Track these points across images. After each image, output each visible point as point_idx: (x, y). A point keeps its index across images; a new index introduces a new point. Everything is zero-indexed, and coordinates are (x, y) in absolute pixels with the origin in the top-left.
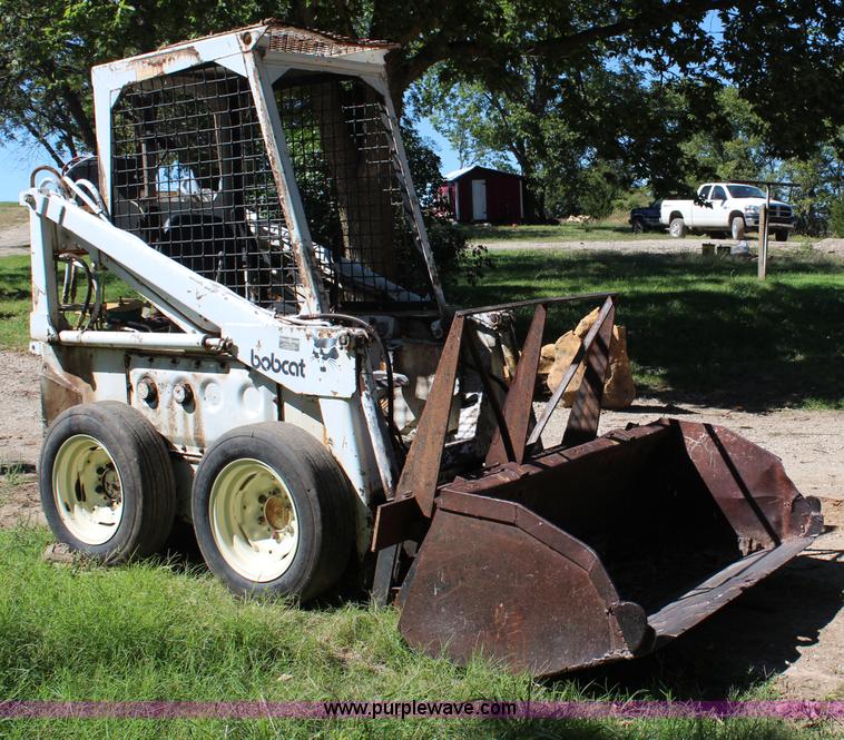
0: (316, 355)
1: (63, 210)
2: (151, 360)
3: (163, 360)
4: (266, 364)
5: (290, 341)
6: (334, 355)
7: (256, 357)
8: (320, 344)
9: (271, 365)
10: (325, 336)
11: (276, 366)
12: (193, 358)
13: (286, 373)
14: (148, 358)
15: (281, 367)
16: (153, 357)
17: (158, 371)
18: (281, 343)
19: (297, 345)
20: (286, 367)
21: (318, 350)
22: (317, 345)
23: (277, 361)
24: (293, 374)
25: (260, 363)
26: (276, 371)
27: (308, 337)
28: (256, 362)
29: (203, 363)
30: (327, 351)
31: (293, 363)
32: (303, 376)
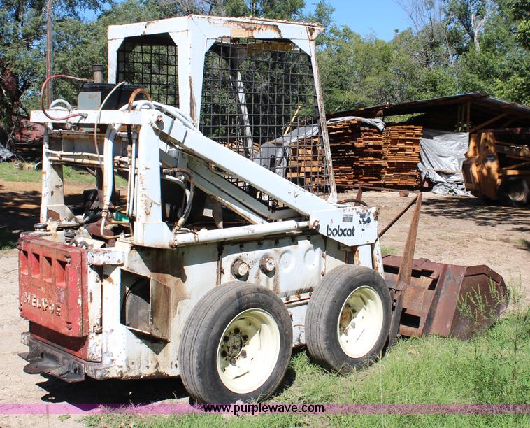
0: (360, 222)
1: (187, 132)
2: (241, 246)
3: (250, 244)
4: (335, 232)
5: (348, 217)
6: (369, 221)
7: (330, 229)
8: (362, 216)
9: (337, 232)
10: (365, 211)
11: (340, 232)
12: (272, 239)
13: (345, 236)
14: (238, 245)
15: (343, 232)
16: (242, 244)
17: (248, 253)
18: (344, 218)
19: (352, 219)
20: (345, 233)
21: (361, 220)
22: (361, 217)
23: (341, 230)
24: (348, 235)
25: (332, 233)
26: (340, 236)
27: (357, 212)
28: (329, 232)
29: (280, 241)
30: (365, 219)
31: (349, 229)
32: (353, 235)
